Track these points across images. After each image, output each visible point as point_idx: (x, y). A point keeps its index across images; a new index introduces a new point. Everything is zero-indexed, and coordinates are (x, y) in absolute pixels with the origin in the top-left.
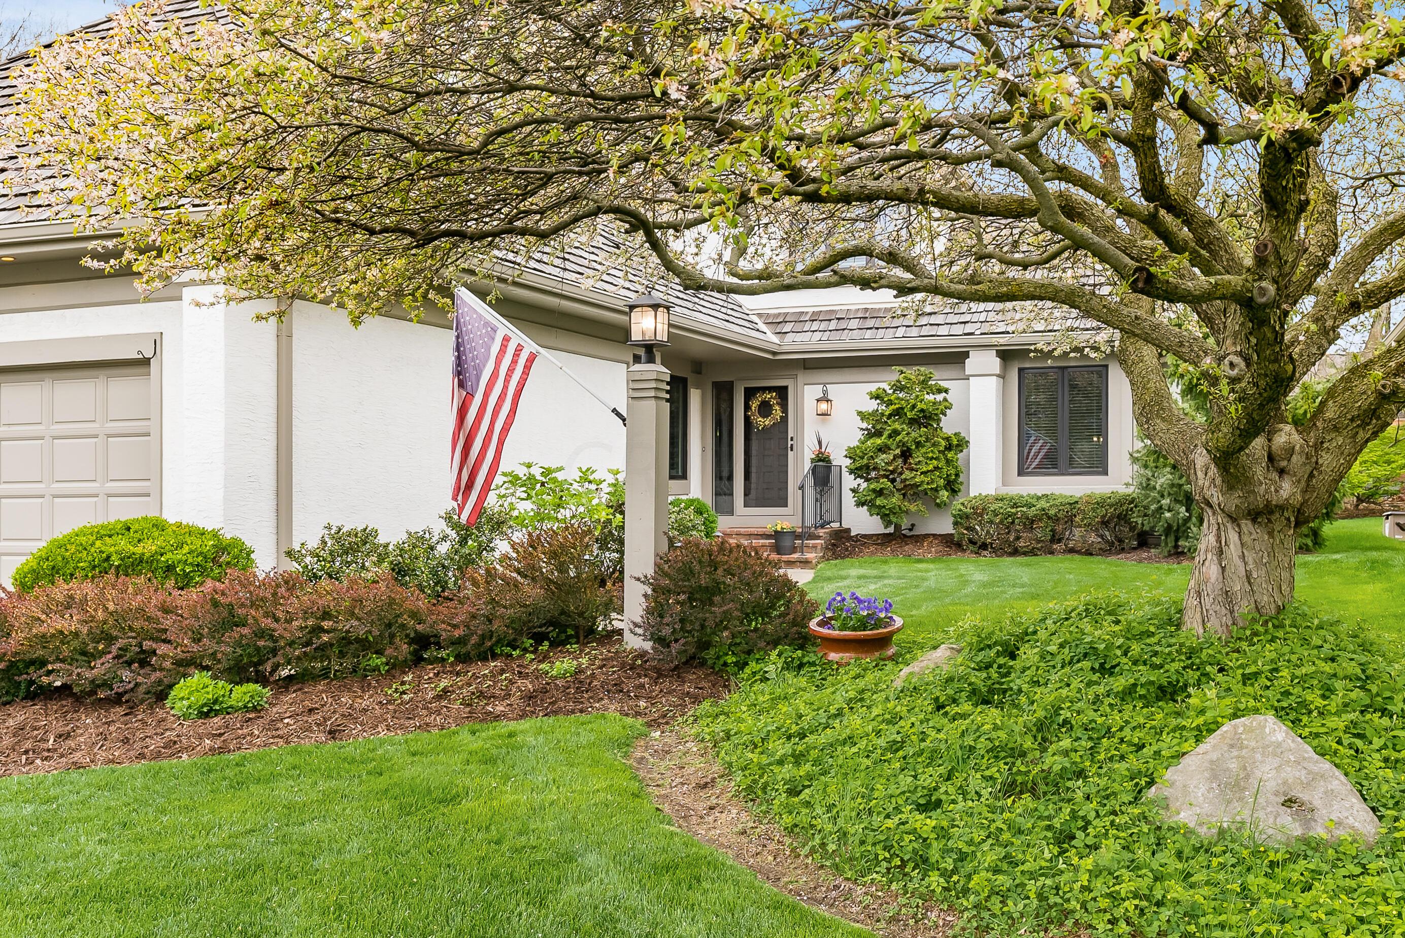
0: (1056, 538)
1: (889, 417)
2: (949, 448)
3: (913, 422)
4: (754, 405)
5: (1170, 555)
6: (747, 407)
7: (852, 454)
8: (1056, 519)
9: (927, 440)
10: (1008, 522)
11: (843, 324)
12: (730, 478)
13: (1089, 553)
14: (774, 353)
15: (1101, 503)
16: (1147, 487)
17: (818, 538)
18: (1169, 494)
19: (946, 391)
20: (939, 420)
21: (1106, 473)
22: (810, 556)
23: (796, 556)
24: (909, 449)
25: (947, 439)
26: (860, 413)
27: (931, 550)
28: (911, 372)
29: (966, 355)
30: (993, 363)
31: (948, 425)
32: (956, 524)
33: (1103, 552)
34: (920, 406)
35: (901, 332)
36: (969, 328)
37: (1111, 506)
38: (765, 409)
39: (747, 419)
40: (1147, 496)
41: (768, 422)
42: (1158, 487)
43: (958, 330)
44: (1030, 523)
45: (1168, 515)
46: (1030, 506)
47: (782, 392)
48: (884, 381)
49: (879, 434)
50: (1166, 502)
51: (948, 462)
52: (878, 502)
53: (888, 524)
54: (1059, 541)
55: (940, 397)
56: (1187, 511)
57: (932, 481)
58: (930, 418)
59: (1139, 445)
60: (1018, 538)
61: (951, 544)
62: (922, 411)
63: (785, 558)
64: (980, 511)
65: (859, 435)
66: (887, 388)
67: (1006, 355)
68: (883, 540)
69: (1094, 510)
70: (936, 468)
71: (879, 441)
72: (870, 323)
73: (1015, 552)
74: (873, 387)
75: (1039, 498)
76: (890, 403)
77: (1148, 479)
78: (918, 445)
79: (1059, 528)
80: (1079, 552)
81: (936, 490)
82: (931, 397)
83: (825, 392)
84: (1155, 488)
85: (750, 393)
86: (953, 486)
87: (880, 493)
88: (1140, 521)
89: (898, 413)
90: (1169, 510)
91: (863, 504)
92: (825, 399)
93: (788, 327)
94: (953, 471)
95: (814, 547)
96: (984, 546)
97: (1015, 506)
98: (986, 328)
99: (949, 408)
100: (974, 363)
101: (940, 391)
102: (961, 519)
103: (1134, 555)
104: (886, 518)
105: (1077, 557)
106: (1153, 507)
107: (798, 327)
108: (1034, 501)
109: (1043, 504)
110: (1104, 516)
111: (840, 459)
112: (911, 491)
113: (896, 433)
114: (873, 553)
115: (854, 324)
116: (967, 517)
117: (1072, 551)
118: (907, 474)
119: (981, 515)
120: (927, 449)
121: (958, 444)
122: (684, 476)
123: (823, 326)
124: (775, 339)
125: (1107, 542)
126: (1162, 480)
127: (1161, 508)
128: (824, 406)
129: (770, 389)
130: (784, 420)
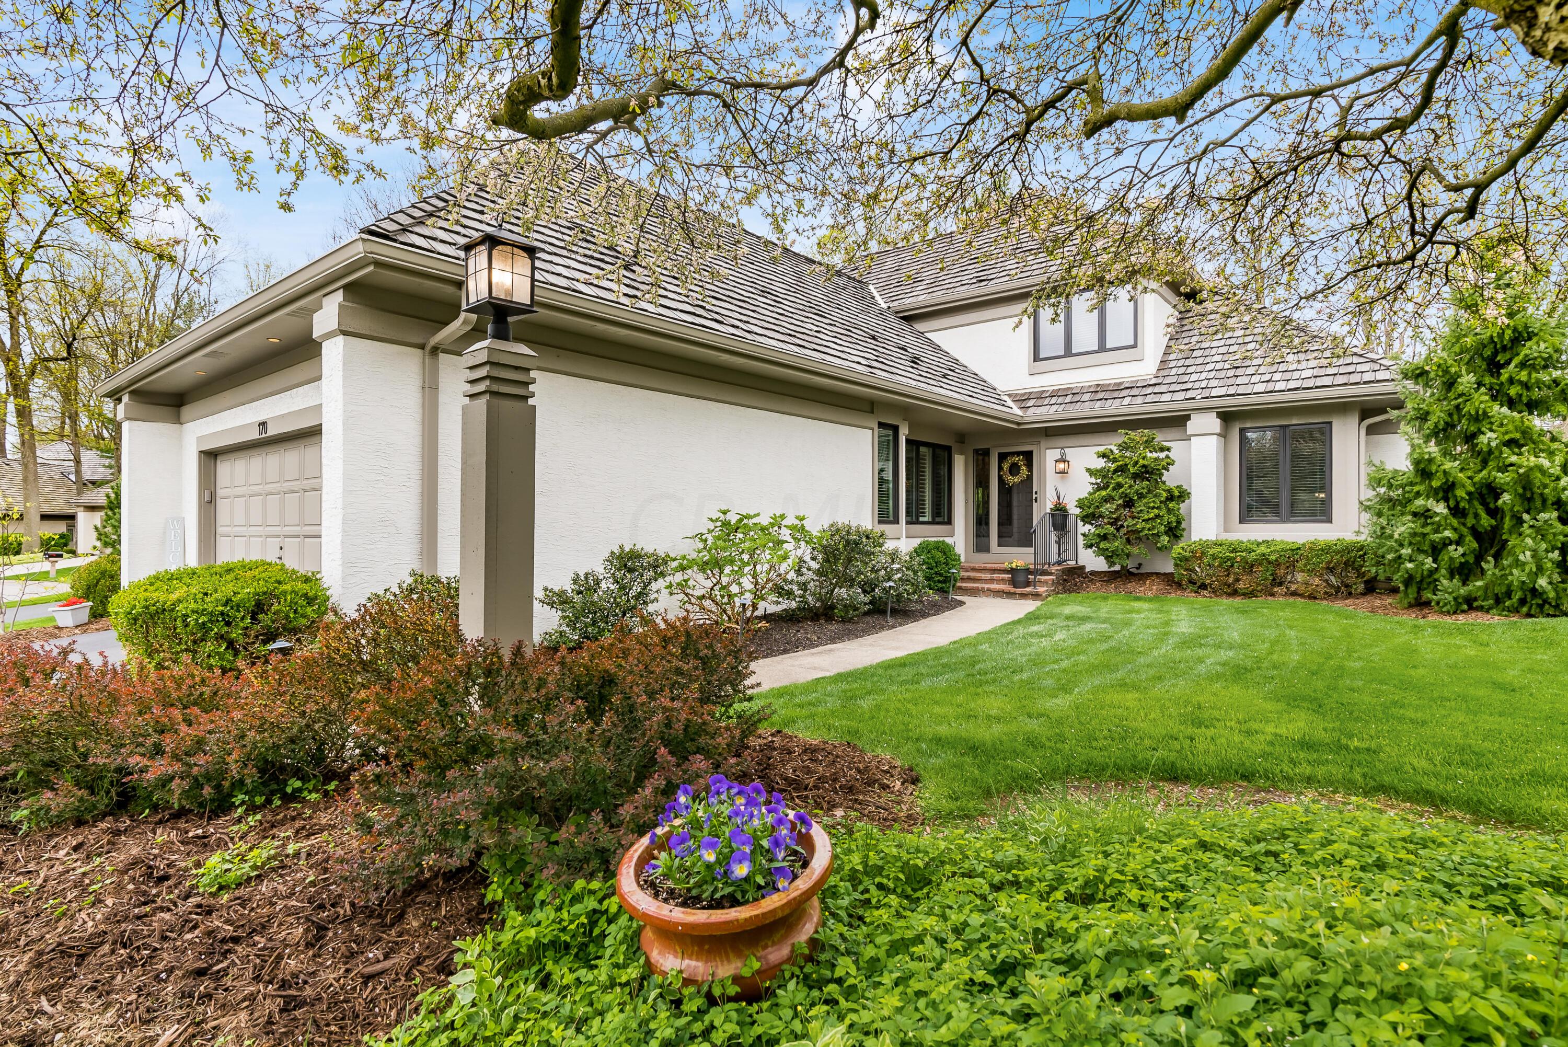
0: (1277, 582)
1: (1115, 471)
2: (1171, 498)
3: (1135, 476)
4: (1006, 467)
5: (1411, 606)
6: (1000, 468)
7: (1081, 504)
8: (1277, 564)
9: (1149, 492)
10: (1227, 565)
11: (1077, 398)
12: (987, 524)
13: (1312, 597)
14: (1019, 424)
15: (1327, 549)
16: (1382, 535)
17: (1051, 574)
18: (1410, 544)
19: (1168, 449)
20: (1161, 475)
21: (1330, 521)
22: (1041, 589)
23: (1028, 589)
24: (1131, 500)
25: (1169, 491)
26: (1088, 470)
27: (1152, 588)
28: (1136, 435)
29: (1188, 418)
30: (1213, 423)
31: (1171, 479)
32: (1176, 565)
33: (1328, 596)
34: (1141, 462)
35: (1127, 401)
36: (1190, 394)
37: (1337, 552)
38: (1014, 470)
39: (1000, 477)
40: (1381, 546)
41: (1017, 479)
42: (1396, 536)
43: (1181, 396)
44: (1249, 567)
45: (1410, 565)
46: (1250, 551)
47: (1028, 456)
48: (1112, 443)
49: (1105, 488)
50: (1406, 551)
51: (1169, 511)
52: (1102, 545)
53: (1112, 564)
54: (1281, 584)
55: (1162, 455)
56: (1435, 561)
57: (1154, 528)
58: (1152, 473)
59: (1371, 494)
60: (1238, 580)
61: (1171, 582)
62: (1144, 466)
63: (1019, 590)
64: (1201, 552)
65: (1090, 488)
66: (1114, 448)
67: (1227, 417)
68: (1110, 578)
69: (1318, 556)
70: (1157, 516)
71: (1104, 493)
72: (1100, 396)
73: (1234, 593)
74: (1101, 449)
75: (1259, 544)
76: (1115, 460)
77: (1383, 528)
78: (1141, 496)
79: (1281, 572)
80: (1301, 596)
81: (1158, 535)
82: (1155, 455)
83: (1064, 454)
84: (1391, 537)
85: (1002, 457)
86: (1175, 531)
87: (1104, 537)
88: (1374, 570)
89: (1122, 469)
90: (1411, 561)
91: (1091, 546)
92: (1063, 460)
93: (1031, 403)
94: (1173, 519)
95: (1046, 582)
96: (1203, 586)
97: (1234, 551)
98: (1206, 393)
99: (1172, 463)
100: (1196, 424)
101: (1162, 449)
102: (1182, 561)
103: (1365, 602)
104: (1110, 558)
105: (1299, 600)
106: (1390, 557)
107: (1040, 402)
108: (1254, 547)
109: (1263, 549)
110: (1329, 563)
111: (1074, 510)
112: (1133, 537)
113: (1119, 485)
114: (1098, 589)
115: (1086, 397)
116: (1187, 559)
117: (1294, 594)
118: (1130, 522)
119: (1200, 558)
120: (1149, 499)
121: (1182, 495)
122: (949, 522)
123: (1060, 400)
124: (1019, 412)
125: (1332, 586)
126: (1403, 529)
127: (1400, 557)
128: (1061, 466)
129: (1018, 454)
130: (1030, 478)
